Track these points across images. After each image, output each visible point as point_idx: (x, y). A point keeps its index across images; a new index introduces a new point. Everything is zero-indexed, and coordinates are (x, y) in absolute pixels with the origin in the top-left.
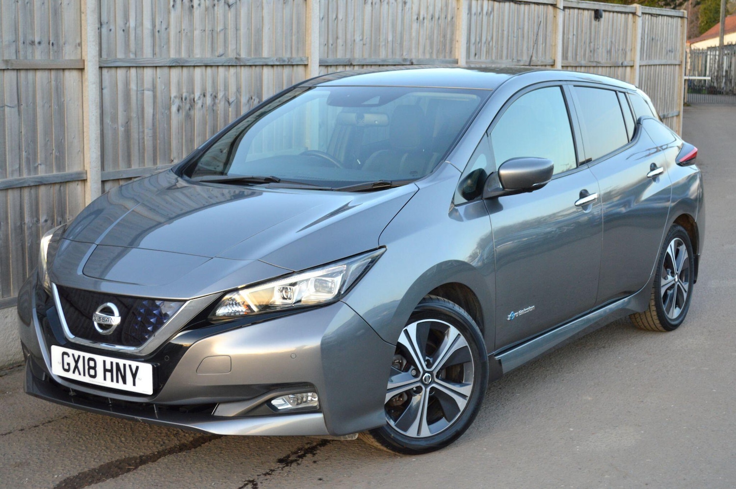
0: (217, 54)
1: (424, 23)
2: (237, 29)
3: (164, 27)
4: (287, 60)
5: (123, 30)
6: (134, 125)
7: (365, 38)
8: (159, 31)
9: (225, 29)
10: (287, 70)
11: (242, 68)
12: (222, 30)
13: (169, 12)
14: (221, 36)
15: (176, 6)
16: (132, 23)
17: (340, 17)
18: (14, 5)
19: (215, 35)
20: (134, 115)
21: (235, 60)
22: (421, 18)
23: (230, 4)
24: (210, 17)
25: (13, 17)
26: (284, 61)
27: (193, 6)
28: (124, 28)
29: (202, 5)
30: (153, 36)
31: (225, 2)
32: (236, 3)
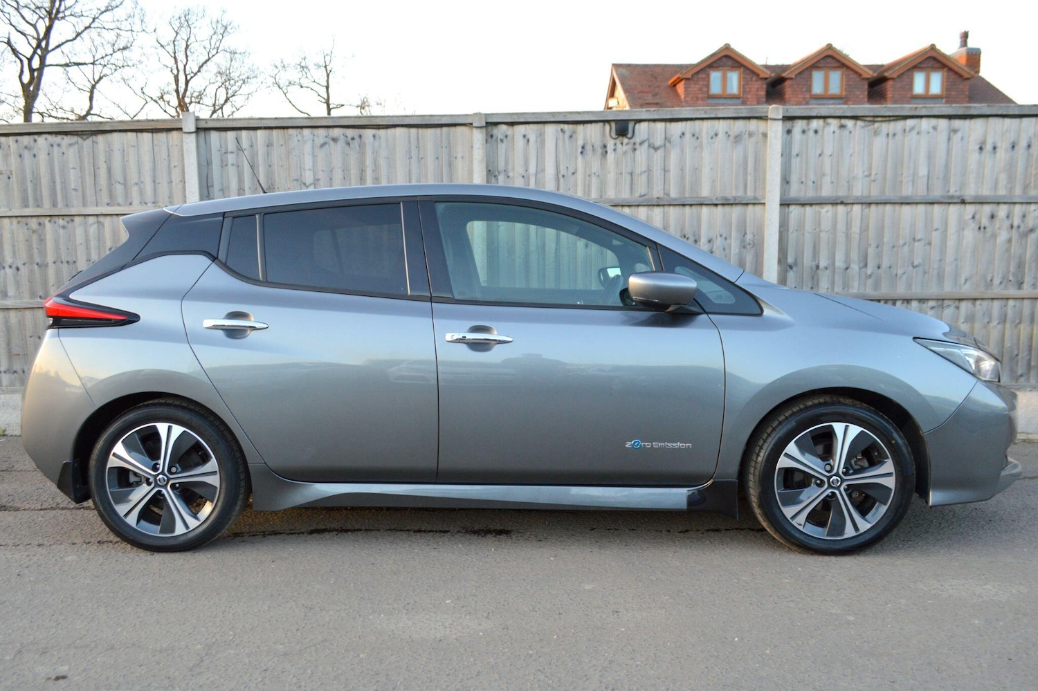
0: (637, 195)
1: (995, 153)
2: (665, 171)
3: (571, 170)
4: (733, 199)
5: (523, 177)
6: (534, 257)
7: (873, 173)
8: (563, 176)
9: (649, 171)
10: (736, 211)
11: (671, 208)
12: (645, 172)
13: (576, 158)
14: (644, 177)
15: (584, 153)
16: (532, 170)
17: (828, 152)
18: (408, 160)
19: (635, 178)
20: (532, 248)
21: (656, 200)
22: (989, 147)
23: (656, 147)
24: (629, 160)
25: (408, 170)
26: (728, 200)
27: (606, 152)
28: (523, 174)
29: (618, 150)
30: (558, 180)
31: (649, 146)
32: (665, 145)
